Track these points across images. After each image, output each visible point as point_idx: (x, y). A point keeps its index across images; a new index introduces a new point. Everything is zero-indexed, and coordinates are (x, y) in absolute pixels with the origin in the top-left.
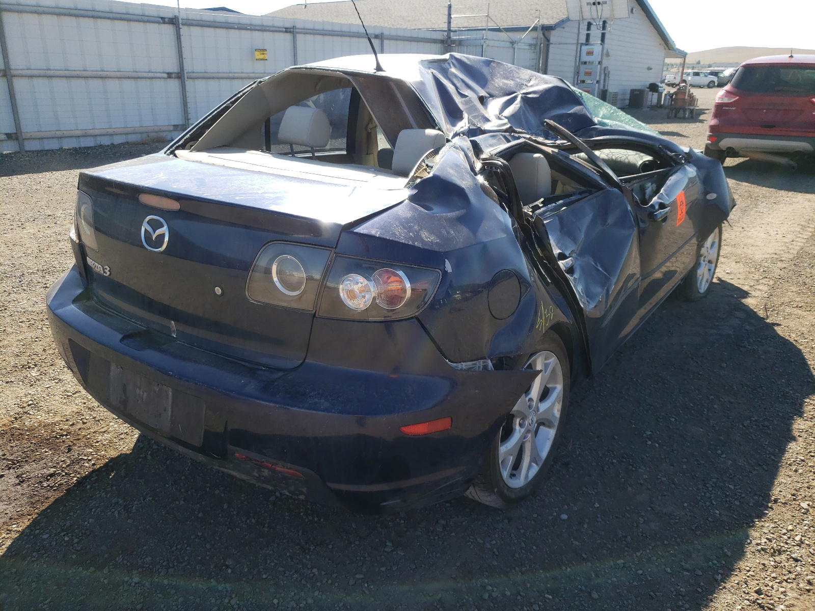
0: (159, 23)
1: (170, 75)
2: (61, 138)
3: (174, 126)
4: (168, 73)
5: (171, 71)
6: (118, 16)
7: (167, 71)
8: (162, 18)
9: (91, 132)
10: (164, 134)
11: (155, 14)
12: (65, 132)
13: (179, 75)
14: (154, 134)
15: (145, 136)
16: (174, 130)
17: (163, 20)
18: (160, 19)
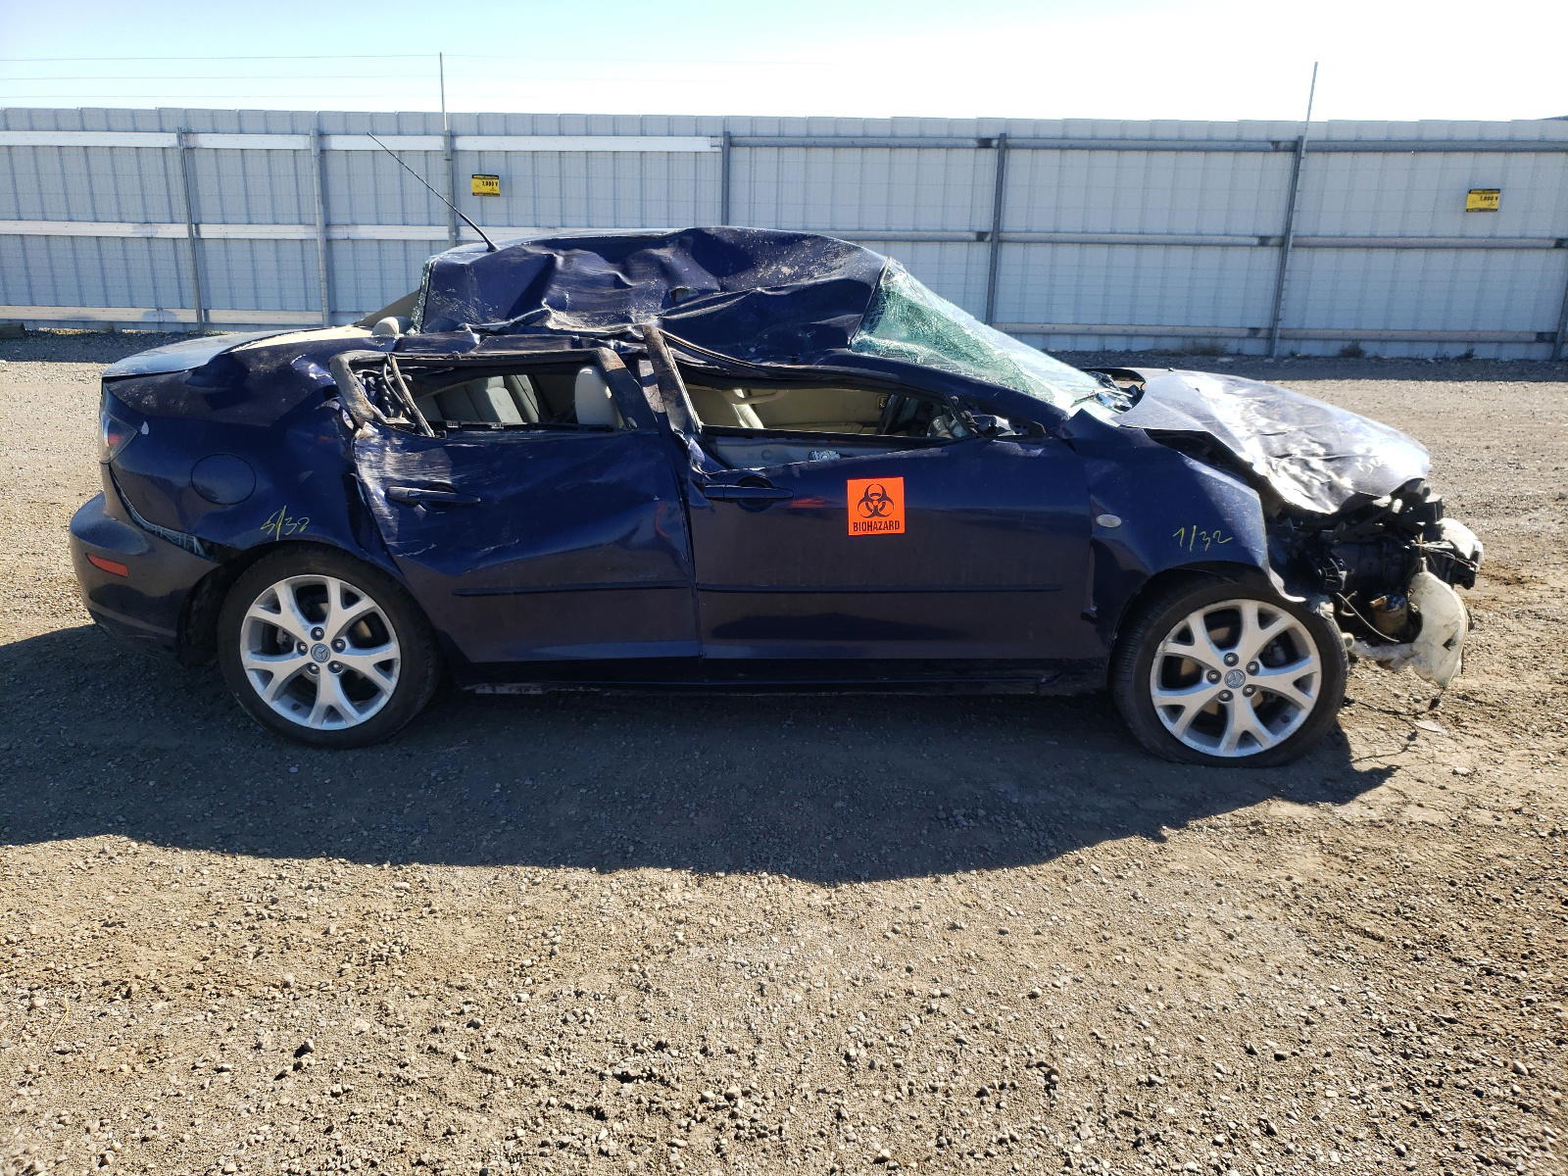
0: (1265, 151)
1: (1264, 241)
2: (1048, 334)
3: (1250, 329)
4: (1261, 238)
5: (1269, 233)
6: (1192, 145)
7: (1262, 233)
8: (1273, 142)
9: (1096, 329)
10: (1221, 342)
11: (1262, 136)
12: (1057, 326)
13: (1283, 243)
14: (1208, 340)
15: (1189, 342)
16: (1249, 337)
17: (1276, 146)
18: (1270, 145)
